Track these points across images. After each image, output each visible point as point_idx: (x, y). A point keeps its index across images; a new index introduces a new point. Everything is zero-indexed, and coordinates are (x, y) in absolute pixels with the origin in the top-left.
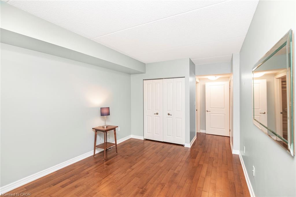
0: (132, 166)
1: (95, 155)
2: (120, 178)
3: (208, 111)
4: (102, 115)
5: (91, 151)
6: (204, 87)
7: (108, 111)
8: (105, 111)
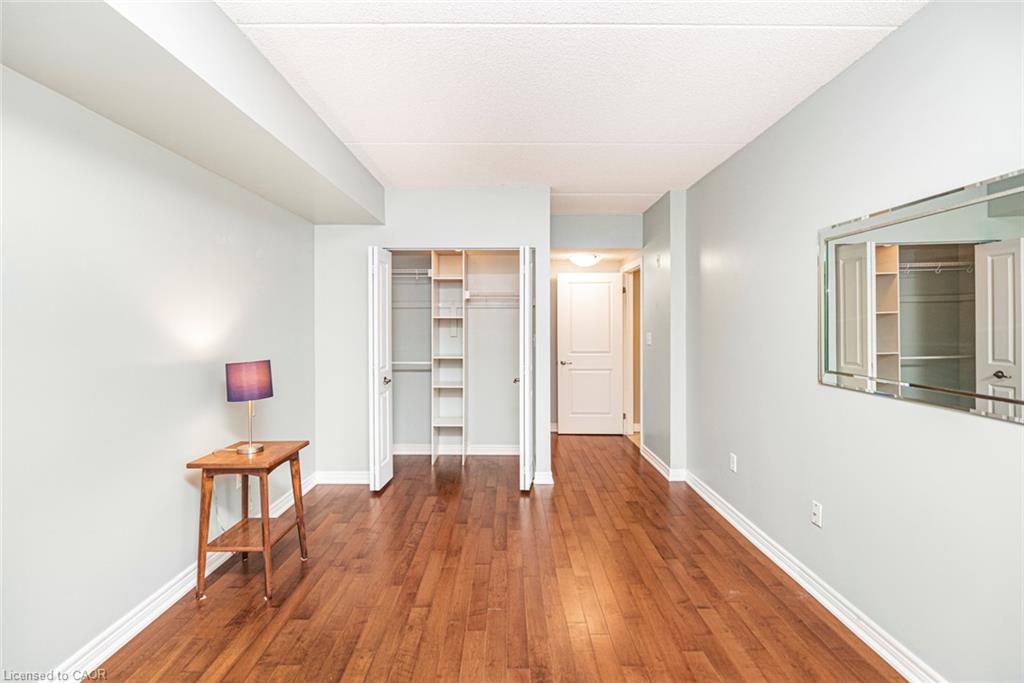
0: (415, 595)
1: (205, 583)
2: (408, 659)
3: (564, 361)
4: (234, 395)
5: (187, 570)
6: (554, 286)
7: (265, 379)
8: (250, 379)
